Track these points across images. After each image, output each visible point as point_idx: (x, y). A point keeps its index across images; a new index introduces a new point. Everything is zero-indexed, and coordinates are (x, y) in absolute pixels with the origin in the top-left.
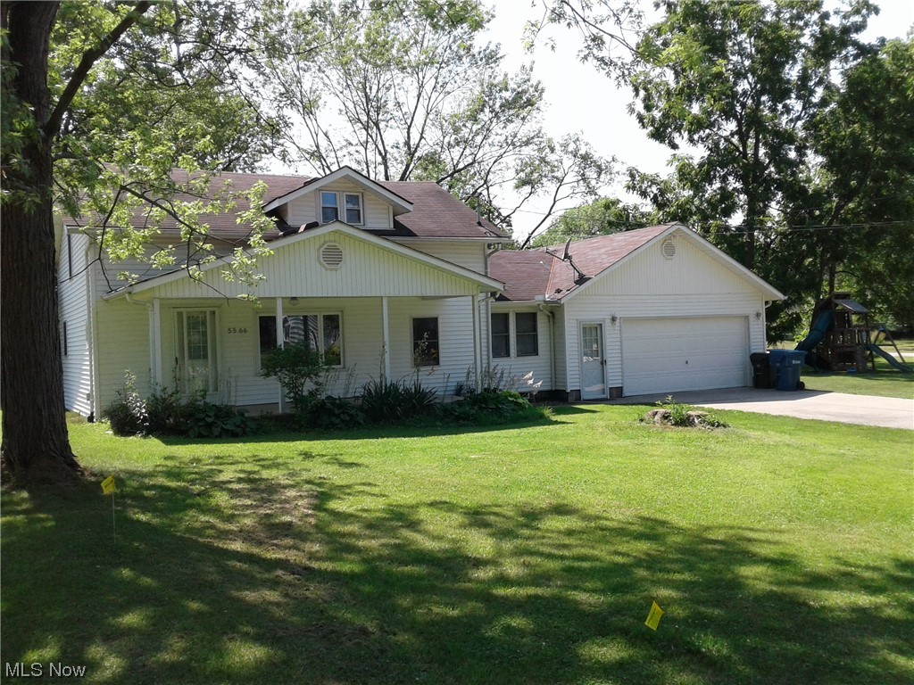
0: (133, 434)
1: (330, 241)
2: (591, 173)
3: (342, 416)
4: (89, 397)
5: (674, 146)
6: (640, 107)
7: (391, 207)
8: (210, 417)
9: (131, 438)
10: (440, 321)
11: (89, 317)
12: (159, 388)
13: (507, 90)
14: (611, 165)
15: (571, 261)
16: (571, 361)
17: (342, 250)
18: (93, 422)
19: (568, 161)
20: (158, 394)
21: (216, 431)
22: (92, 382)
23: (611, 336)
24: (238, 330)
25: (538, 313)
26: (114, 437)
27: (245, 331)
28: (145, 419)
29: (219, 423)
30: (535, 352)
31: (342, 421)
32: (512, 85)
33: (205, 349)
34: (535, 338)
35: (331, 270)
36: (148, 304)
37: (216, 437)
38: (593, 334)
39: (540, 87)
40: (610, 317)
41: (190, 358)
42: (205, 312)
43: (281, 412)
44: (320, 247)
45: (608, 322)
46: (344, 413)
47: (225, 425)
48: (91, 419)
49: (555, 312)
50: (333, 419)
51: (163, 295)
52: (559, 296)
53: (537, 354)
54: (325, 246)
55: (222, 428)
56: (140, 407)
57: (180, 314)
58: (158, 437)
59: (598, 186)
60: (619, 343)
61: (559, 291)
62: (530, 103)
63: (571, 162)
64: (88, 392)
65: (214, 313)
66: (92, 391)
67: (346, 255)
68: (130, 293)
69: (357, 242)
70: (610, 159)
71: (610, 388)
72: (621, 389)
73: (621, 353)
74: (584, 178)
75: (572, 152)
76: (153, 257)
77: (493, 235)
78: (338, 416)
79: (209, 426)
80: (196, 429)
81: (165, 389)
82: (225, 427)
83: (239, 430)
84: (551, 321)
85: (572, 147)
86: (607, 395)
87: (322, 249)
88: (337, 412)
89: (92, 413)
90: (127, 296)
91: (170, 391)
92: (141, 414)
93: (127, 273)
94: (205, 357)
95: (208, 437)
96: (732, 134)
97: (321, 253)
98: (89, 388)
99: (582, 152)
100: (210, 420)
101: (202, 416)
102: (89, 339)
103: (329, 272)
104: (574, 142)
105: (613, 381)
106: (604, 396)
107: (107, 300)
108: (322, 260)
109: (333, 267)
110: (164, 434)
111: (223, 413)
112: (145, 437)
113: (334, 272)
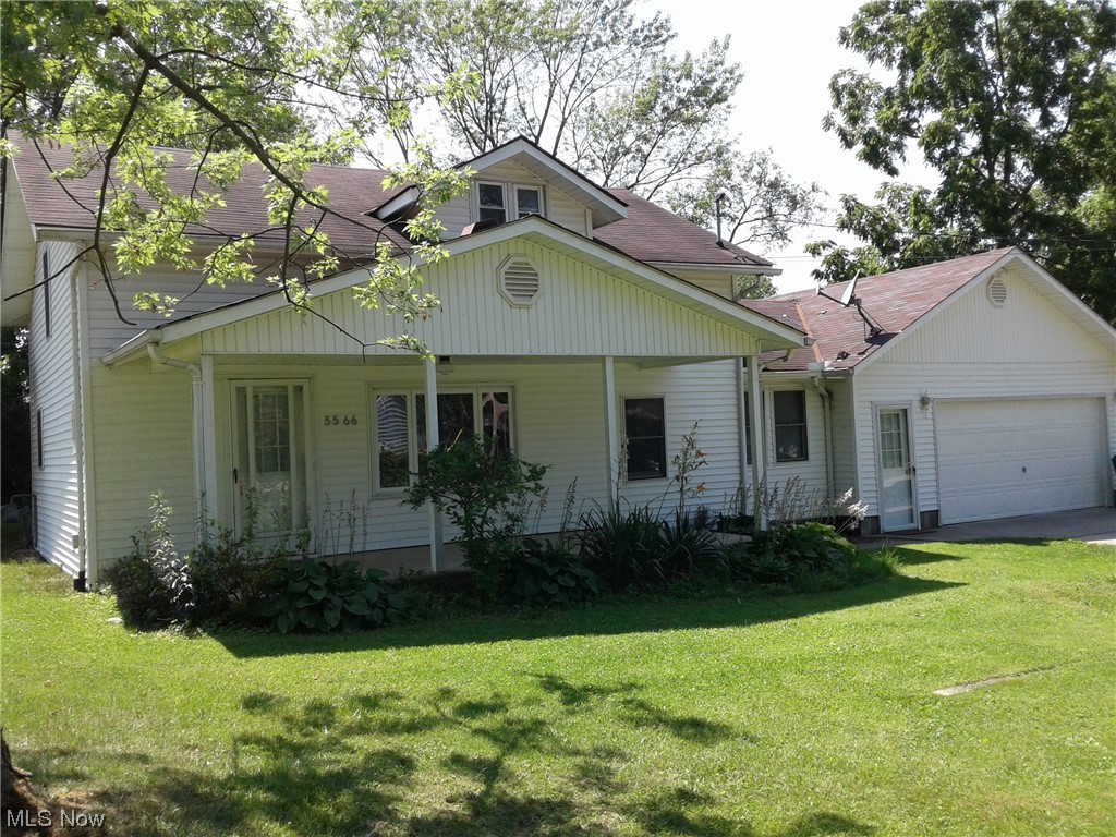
0: (164, 626)
1: (517, 254)
2: (781, 209)
3: (560, 579)
4: (77, 541)
5: (893, 172)
6: (840, 119)
7: (589, 212)
8: (316, 588)
9: (159, 634)
10: (667, 404)
11: (78, 397)
12: (214, 530)
13: (688, 76)
14: (810, 196)
15: (859, 308)
16: (865, 469)
17: (538, 270)
18: (84, 590)
19: (750, 191)
20: (214, 544)
21: (332, 618)
22: (82, 515)
23: (920, 427)
24: (341, 419)
25: (807, 392)
26: (122, 631)
27: (354, 421)
28: (187, 595)
29: (337, 601)
30: (803, 455)
31: (561, 587)
32: (696, 70)
33: (285, 453)
34: (803, 432)
35: (520, 307)
36: (191, 367)
37: (332, 630)
38: (896, 424)
39: (737, 73)
40: (919, 398)
41: (259, 469)
42: (285, 388)
43: (435, 570)
44: (501, 265)
45: (916, 406)
46: (562, 573)
47: (349, 603)
48: (80, 585)
49: (835, 389)
50: (545, 585)
51: (219, 349)
52: (847, 363)
53: (807, 459)
54: (509, 264)
55: (344, 612)
56: (177, 569)
57: (242, 391)
58: (214, 634)
59: (788, 226)
60: (932, 440)
61: (844, 356)
62: (719, 98)
63: (753, 193)
64: (75, 533)
65: (299, 389)
66: (82, 531)
67: (545, 281)
68: (156, 343)
69: (562, 258)
70: (808, 188)
71: (922, 513)
72: (935, 514)
73: (936, 456)
74: (771, 214)
75: (755, 178)
76: (209, 259)
77: (748, 262)
78: (553, 580)
79: (319, 608)
80: (291, 616)
81: (229, 532)
82: (350, 609)
83: (376, 615)
84: (827, 404)
85: (756, 171)
86: (917, 524)
87: (505, 269)
88: (550, 571)
89: (82, 574)
90: (150, 349)
91: (237, 536)
92: (180, 582)
93: (155, 296)
94: (286, 467)
95: (316, 630)
96: (975, 153)
97: (503, 276)
98: (77, 525)
99: (771, 177)
100: (318, 596)
101: (301, 586)
102: (77, 437)
103: (515, 310)
104: (759, 164)
105: (926, 503)
106: (912, 526)
107: (110, 365)
108: (504, 288)
109: (521, 301)
110: (225, 624)
111: (341, 576)
112: (189, 632)
113: (524, 311)
